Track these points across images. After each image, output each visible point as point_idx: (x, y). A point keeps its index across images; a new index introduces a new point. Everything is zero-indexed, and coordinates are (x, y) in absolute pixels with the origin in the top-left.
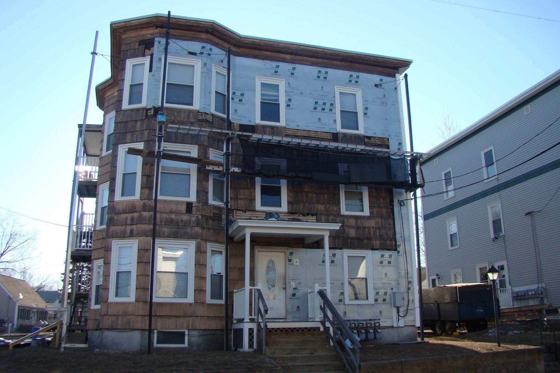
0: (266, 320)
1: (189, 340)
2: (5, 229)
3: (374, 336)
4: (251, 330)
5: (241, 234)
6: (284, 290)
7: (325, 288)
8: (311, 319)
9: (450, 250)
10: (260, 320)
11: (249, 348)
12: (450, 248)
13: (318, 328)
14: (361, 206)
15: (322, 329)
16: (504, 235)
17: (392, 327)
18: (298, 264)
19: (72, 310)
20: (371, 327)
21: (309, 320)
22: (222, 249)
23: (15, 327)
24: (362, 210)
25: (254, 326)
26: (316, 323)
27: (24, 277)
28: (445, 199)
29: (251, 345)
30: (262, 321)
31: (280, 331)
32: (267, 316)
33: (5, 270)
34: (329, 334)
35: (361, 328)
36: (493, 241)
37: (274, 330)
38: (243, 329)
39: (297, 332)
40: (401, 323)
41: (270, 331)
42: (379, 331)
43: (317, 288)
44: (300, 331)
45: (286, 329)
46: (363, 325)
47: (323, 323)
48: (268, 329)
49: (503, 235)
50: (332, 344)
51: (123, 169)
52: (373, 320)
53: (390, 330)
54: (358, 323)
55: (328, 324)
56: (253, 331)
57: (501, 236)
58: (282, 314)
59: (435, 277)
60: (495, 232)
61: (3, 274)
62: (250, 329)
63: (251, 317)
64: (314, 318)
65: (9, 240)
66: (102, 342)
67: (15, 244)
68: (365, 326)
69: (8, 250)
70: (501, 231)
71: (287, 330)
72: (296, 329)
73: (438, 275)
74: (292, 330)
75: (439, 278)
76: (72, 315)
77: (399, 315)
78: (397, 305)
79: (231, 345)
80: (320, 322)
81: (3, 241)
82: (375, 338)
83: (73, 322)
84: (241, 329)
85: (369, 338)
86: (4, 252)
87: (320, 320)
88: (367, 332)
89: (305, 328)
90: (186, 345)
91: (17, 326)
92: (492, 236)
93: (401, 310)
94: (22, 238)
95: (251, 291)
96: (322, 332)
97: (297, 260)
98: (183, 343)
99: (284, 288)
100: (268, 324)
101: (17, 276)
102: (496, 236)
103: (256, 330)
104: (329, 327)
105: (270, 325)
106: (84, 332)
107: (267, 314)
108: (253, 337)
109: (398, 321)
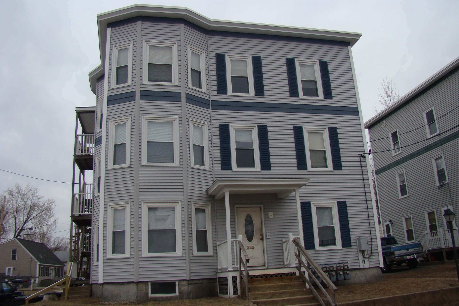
0: (248, 269)
1: (179, 289)
2: (26, 202)
3: (343, 278)
4: (235, 278)
5: (221, 193)
6: (262, 241)
7: (299, 237)
8: (286, 265)
9: (400, 199)
10: (242, 269)
11: (233, 295)
12: (400, 197)
13: (293, 273)
14: (325, 163)
15: (298, 274)
16: (449, 183)
17: (359, 269)
18: (272, 216)
19: (79, 267)
20: (340, 270)
21: (285, 267)
22: (205, 208)
23: (37, 282)
24: (326, 167)
25: (237, 274)
26: (292, 268)
27: (43, 241)
28: (393, 155)
29: (235, 292)
30: (244, 269)
31: (261, 277)
32: (248, 265)
33: (28, 236)
34: (305, 278)
35: (332, 271)
36: (439, 188)
37: (255, 277)
38: (227, 277)
39: (276, 277)
40: (367, 265)
41: (252, 278)
42: (348, 272)
43: (291, 237)
44: (279, 277)
45: (265, 276)
46: (333, 269)
47: (299, 268)
48: (250, 276)
49: (447, 183)
50: (308, 287)
51: (114, 140)
52: (342, 263)
53: (358, 272)
54: (329, 267)
55: (303, 269)
56: (236, 279)
57: (446, 184)
58: (261, 262)
59: (388, 223)
60: (440, 181)
61: (27, 239)
62: (233, 277)
63: (233, 266)
64: (290, 264)
65: (30, 211)
66: (103, 295)
67: (34, 214)
68: (335, 269)
69: (29, 219)
70: (445, 179)
71: (267, 277)
72: (275, 275)
73: (391, 221)
74: (272, 276)
75: (392, 224)
76: (79, 271)
77: (364, 257)
78: (363, 248)
79: (217, 292)
80: (296, 268)
81: (25, 212)
82: (345, 279)
83: (80, 277)
84: (226, 277)
85: (339, 279)
86: (26, 221)
87: (295, 266)
88: (337, 274)
89: (283, 274)
90: (177, 294)
91: (38, 282)
92: (438, 184)
93: (366, 253)
94: (40, 209)
95: (232, 242)
96: (298, 276)
97: (272, 213)
98: (175, 292)
99: (261, 239)
100: (250, 272)
101: (38, 241)
102: (441, 184)
103: (239, 277)
104: (304, 272)
105: (252, 273)
106: (89, 285)
107: (248, 263)
108: (237, 284)
109: (364, 263)
